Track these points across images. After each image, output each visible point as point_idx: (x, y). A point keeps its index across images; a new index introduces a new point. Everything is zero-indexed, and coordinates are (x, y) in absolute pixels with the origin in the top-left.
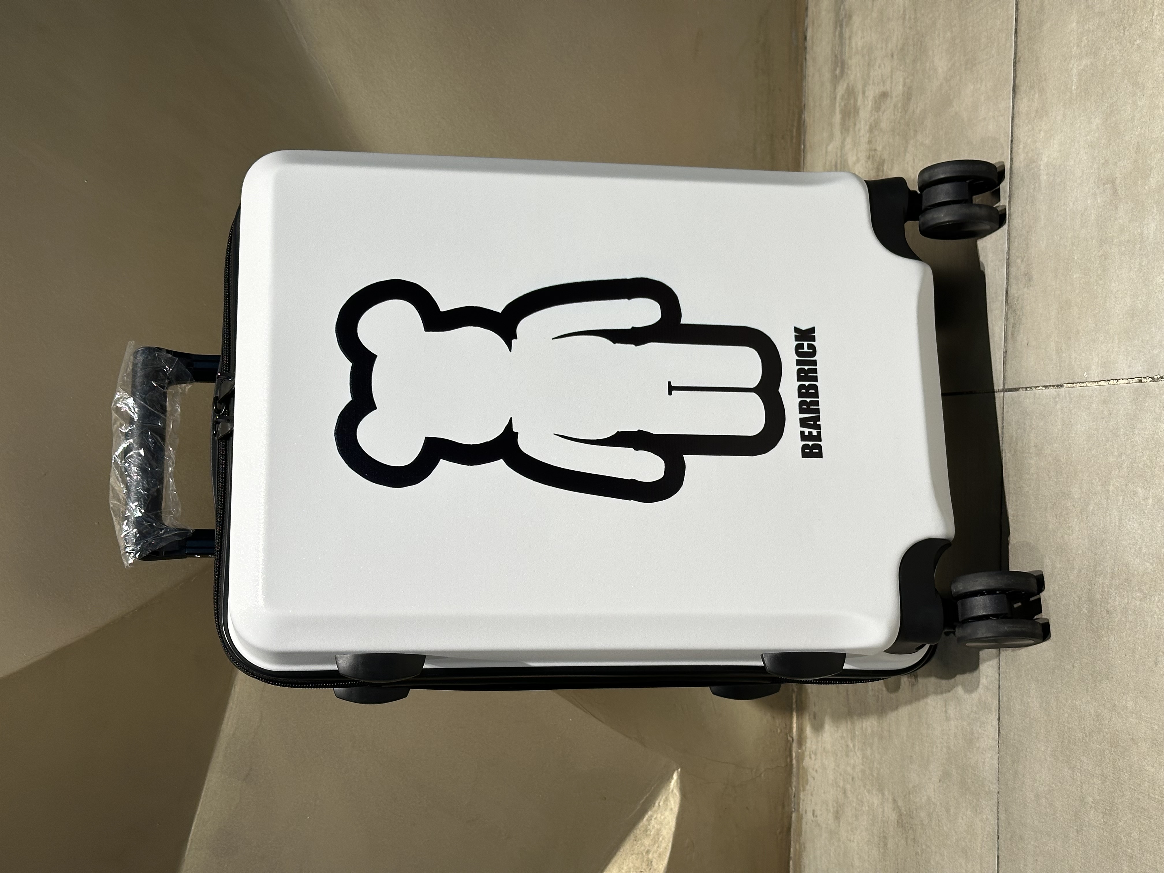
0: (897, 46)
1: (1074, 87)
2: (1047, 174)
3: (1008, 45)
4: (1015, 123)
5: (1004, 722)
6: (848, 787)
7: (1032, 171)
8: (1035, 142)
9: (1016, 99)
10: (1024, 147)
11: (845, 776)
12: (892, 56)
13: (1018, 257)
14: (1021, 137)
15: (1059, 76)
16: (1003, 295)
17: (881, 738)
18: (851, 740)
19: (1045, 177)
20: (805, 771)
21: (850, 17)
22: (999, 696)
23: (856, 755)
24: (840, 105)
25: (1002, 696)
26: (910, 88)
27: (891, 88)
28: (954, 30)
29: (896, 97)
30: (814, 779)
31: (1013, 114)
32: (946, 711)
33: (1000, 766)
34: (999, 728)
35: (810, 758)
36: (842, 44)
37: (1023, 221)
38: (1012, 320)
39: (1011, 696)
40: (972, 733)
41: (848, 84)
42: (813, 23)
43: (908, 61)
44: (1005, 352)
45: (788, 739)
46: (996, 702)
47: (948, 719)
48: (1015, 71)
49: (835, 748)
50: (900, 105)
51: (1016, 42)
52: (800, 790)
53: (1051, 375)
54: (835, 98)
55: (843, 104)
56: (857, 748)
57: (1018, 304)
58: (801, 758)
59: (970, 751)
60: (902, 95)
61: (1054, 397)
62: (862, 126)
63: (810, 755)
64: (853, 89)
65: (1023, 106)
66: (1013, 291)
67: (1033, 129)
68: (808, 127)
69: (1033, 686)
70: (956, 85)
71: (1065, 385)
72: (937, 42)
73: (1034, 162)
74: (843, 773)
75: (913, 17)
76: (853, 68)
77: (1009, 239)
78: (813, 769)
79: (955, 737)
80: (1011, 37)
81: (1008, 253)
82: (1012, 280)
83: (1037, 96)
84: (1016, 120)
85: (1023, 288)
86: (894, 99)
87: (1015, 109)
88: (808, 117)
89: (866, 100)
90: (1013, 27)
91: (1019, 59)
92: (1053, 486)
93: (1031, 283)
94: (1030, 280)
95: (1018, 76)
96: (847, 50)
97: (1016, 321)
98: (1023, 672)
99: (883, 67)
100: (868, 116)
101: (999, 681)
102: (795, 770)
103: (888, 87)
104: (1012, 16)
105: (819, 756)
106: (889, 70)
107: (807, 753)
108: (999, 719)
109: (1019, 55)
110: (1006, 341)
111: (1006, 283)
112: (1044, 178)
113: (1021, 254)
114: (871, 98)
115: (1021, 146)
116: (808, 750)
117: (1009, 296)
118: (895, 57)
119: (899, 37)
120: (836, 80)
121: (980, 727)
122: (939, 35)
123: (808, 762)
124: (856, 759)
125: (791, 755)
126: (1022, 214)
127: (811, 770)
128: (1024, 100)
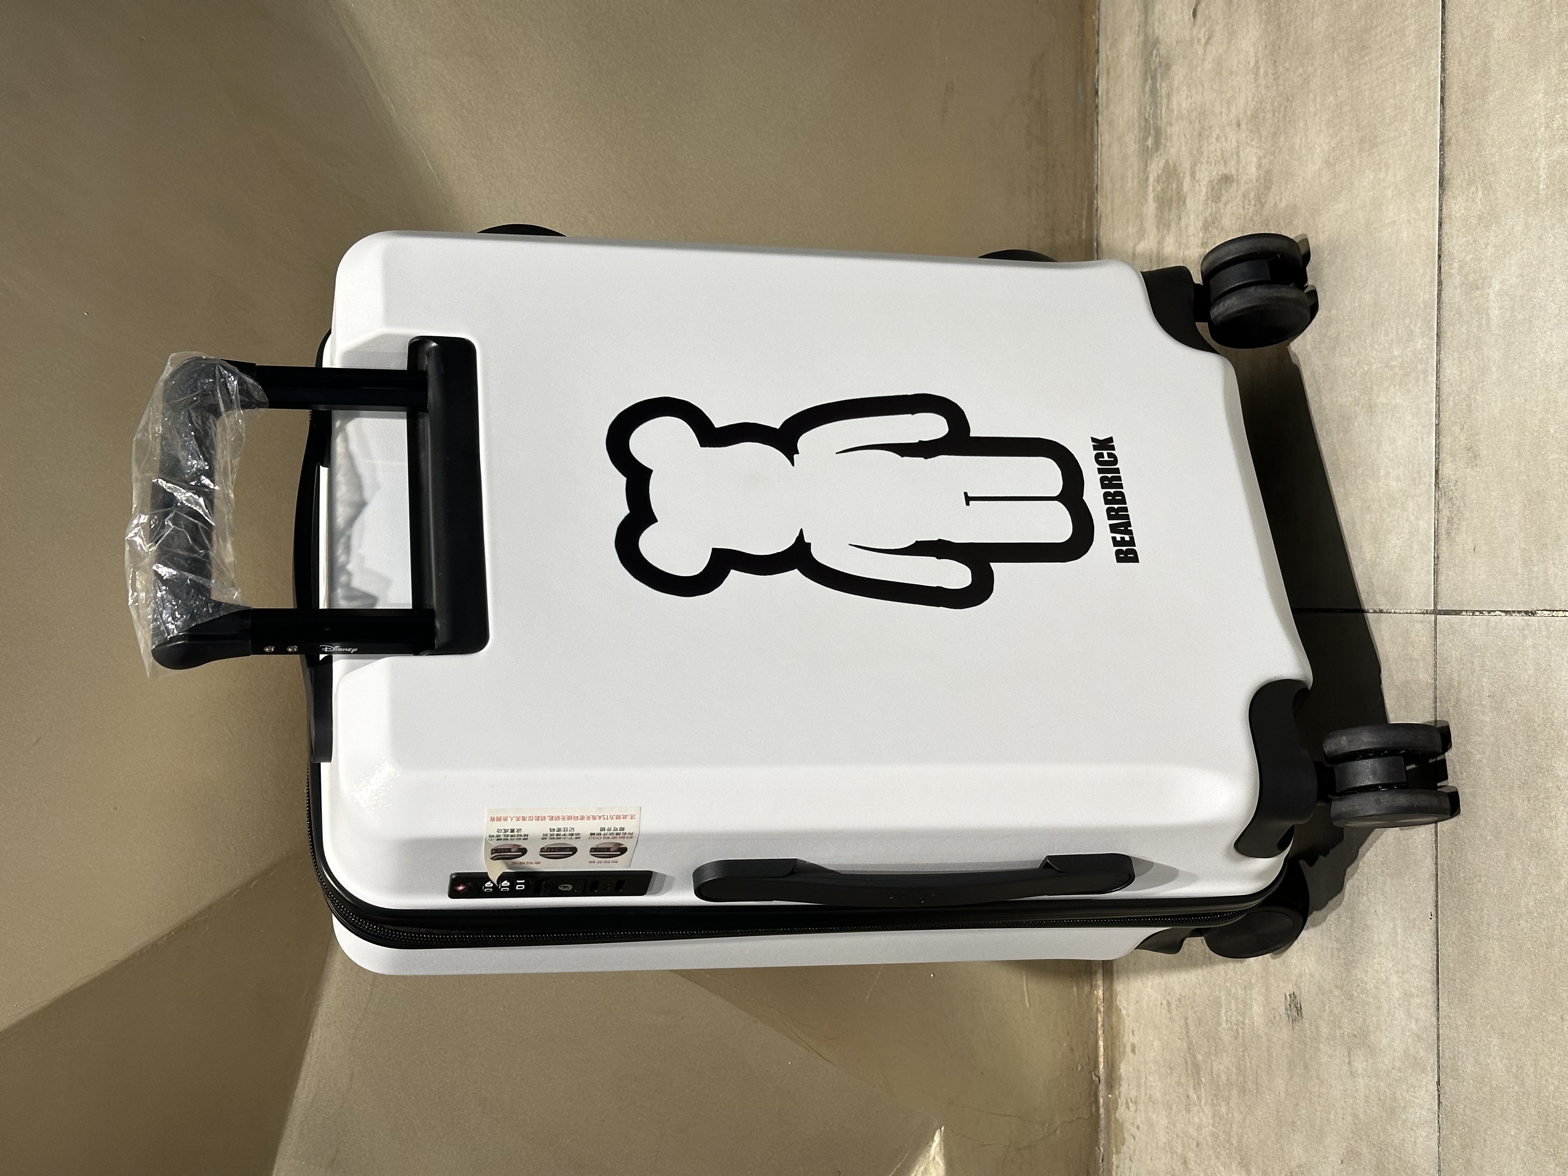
0: (1245, 112)
1: (1542, 186)
2: (1500, 308)
3: (1430, 118)
4: (1444, 231)
5: (1447, 1089)
6: (1191, 1155)
7: (1476, 302)
8: (1480, 260)
9: (1446, 197)
10: (1461, 267)
11: (1185, 1139)
12: (1239, 125)
13: (1455, 423)
14: (1454, 252)
15: (1516, 168)
16: (1430, 475)
17: (1243, 1091)
18: (1194, 1089)
19: (1497, 312)
20: (1120, 1126)
21: (1168, 67)
22: (1438, 1050)
23: (1203, 1111)
24: (1154, 190)
25: (1443, 1051)
26: (1268, 172)
27: (1237, 170)
28: (1339, 94)
29: (1246, 183)
30: (1135, 1139)
31: (1440, 218)
32: (1349, 1063)
33: (1442, 1149)
34: (1439, 1095)
35: (1128, 1107)
36: (1155, 104)
37: (1462, 372)
38: (1445, 512)
39: (1459, 1052)
40: (1395, 1099)
41: (1167, 161)
42: (1108, 73)
43: (1264, 133)
44: (1437, 558)
45: (1092, 1078)
46: (1433, 1059)
47: (1353, 1074)
48: (1442, 157)
49: (1167, 1097)
50: (1252, 195)
51: (1443, 115)
52: (1112, 1152)
53: (1515, 596)
54: (1147, 179)
55: (1159, 189)
56: (1203, 1102)
57: (1457, 489)
58: (1112, 1106)
59: (1391, 1124)
60: (1256, 181)
61: (1520, 628)
62: (1192, 222)
63: (1127, 1103)
64: (1175, 167)
65: (1457, 206)
66: (1447, 470)
67: (1475, 241)
68: (1103, 219)
69: (1495, 1041)
70: (1346, 172)
71: (1538, 612)
72: (1312, 109)
73: (1478, 288)
74: (1181, 1134)
75: (1270, 71)
76: (1175, 138)
77: (1438, 396)
78: (1133, 1124)
79: (1367, 1101)
80: (1435, 107)
81: (1438, 416)
82: (1443, 455)
83: (1480, 194)
84: (1446, 227)
85: (1465, 468)
86: (1243, 188)
87: (1444, 211)
88: (1103, 204)
89: (1197, 184)
90: (1437, 93)
91: (1449, 140)
92: (1522, 756)
93: (1478, 462)
94: (1475, 457)
95: (1448, 164)
96: (1163, 111)
97: (1453, 515)
98: (1478, 1019)
99: (1223, 139)
100: (1201, 208)
101: (1438, 1029)
102: (1103, 1122)
103: (1232, 169)
104: (1436, 77)
105: (1142, 1107)
106: (1234, 144)
107: (1122, 1101)
108: (1438, 1083)
109: (1448, 134)
110: (1438, 541)
111: (1436, 458)
112: (1495, 313)
113: (1459, 418)
114: (1204, 182)
115: (1456, 265)
116: (1122, 1095)
117: (1440, 477)
118: (1243, 127)
119: (1250, 99)
120: (1146, 154)
121: (1407, 1091)
122: (1315, 99)
123: (1122, 1113)
124: (1203, 1116)
125: (1097, 1102)
126: (1460, 362)
127: (1128, 1125)
128: (1459, 199)
